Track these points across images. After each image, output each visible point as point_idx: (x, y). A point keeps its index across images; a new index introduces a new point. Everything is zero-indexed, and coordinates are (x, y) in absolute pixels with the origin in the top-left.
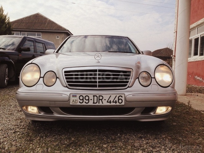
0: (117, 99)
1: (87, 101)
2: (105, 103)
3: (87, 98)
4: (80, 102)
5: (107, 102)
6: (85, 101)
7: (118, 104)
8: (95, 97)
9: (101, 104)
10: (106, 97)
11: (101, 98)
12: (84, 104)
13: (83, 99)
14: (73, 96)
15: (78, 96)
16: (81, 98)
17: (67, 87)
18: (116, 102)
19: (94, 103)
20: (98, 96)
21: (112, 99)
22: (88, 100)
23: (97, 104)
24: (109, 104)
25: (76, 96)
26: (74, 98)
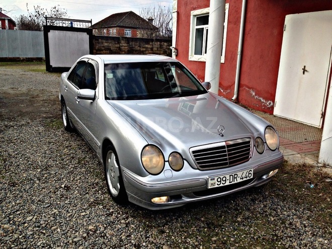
0: (247, 174)
1: (224, 182)
2: (239, 180)
3: (224, 179)
4: (218, 184)
5: (241, 179)
6: (222, 182)
7: (248, 178)
8: (231, 177)
9: (236, 182)
10: (240, 174)
11: (236, 176)
12: (222, 185)
13: (220, 181)
14: (211, 180)
15: (216, 178)
16: (219, 180)
17: (198, 169)
18: (247, 177)
19: (230, 182)
20: (233, 175)
21: (244, 176)
22: (225, 180)
23: (233, 183)
24: (242, 180)
25: (214, 179)
26: (213, 182)
